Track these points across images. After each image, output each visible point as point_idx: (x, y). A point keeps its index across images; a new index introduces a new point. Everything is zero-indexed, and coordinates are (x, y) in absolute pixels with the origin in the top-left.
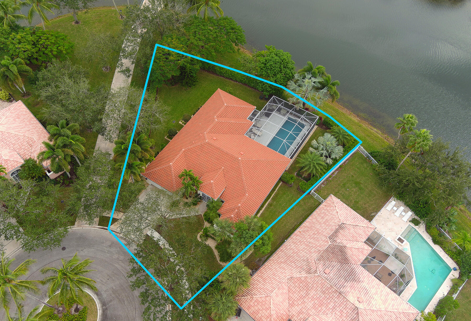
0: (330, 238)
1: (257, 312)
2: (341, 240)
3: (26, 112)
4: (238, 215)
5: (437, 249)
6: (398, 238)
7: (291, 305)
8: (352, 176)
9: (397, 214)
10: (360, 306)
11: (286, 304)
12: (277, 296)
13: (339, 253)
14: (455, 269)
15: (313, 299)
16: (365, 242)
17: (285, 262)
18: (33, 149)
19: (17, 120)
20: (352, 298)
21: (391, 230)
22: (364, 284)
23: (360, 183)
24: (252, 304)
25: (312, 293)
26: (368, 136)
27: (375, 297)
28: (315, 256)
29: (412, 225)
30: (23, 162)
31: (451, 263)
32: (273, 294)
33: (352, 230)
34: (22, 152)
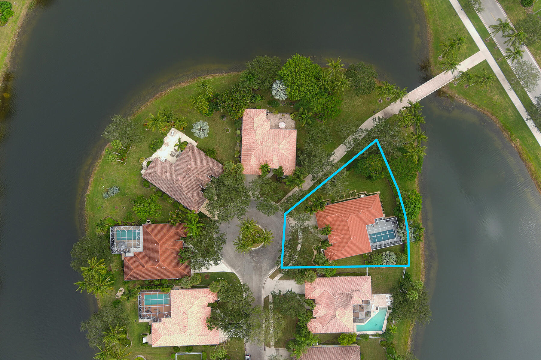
0: (352, 291)
1: (308, 289)
2: (355, 294)
3: (295, 140)
4: (332, 255)
5: (386, 322)
6: (377, 307)
7: (319, 297)
8: (389, 274)
9: (387, 300)
10: (337, 317)
11: (318, 295)
12: (318, 291)
13: (350, 297)
14: (383, 331)
15: (327, 302)
16: (362, 301)
17: (330, 284)
18: (285, 164)
19: (289, 144)
20: (337, 313)
21: (379, 303)
22: (347, 312)
23: (389, 278)
24: (309, 286)
25: (328, 300)
26: (416, 264)
27: (345, 317)
28: (341, 291)
29: (387, 308)
30: (278, 168)
31: (384, 329)
32: (317, 290)
33: (362, 294)
34: (281, 161)
